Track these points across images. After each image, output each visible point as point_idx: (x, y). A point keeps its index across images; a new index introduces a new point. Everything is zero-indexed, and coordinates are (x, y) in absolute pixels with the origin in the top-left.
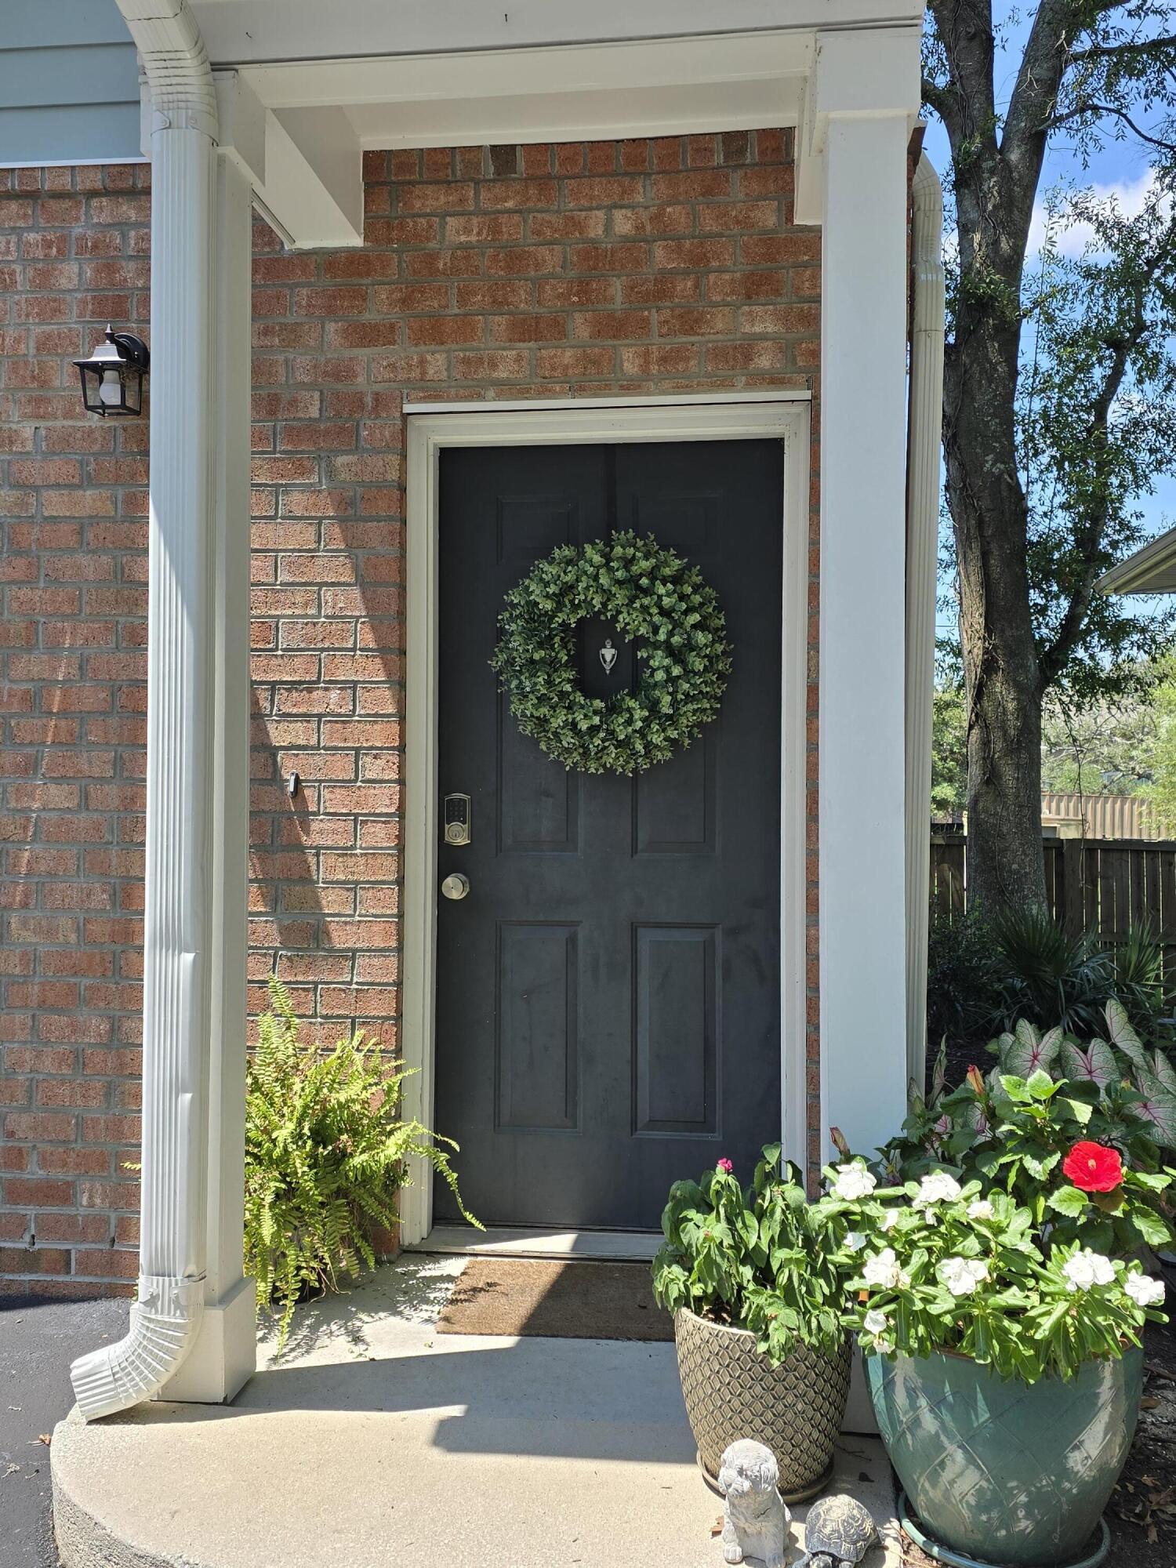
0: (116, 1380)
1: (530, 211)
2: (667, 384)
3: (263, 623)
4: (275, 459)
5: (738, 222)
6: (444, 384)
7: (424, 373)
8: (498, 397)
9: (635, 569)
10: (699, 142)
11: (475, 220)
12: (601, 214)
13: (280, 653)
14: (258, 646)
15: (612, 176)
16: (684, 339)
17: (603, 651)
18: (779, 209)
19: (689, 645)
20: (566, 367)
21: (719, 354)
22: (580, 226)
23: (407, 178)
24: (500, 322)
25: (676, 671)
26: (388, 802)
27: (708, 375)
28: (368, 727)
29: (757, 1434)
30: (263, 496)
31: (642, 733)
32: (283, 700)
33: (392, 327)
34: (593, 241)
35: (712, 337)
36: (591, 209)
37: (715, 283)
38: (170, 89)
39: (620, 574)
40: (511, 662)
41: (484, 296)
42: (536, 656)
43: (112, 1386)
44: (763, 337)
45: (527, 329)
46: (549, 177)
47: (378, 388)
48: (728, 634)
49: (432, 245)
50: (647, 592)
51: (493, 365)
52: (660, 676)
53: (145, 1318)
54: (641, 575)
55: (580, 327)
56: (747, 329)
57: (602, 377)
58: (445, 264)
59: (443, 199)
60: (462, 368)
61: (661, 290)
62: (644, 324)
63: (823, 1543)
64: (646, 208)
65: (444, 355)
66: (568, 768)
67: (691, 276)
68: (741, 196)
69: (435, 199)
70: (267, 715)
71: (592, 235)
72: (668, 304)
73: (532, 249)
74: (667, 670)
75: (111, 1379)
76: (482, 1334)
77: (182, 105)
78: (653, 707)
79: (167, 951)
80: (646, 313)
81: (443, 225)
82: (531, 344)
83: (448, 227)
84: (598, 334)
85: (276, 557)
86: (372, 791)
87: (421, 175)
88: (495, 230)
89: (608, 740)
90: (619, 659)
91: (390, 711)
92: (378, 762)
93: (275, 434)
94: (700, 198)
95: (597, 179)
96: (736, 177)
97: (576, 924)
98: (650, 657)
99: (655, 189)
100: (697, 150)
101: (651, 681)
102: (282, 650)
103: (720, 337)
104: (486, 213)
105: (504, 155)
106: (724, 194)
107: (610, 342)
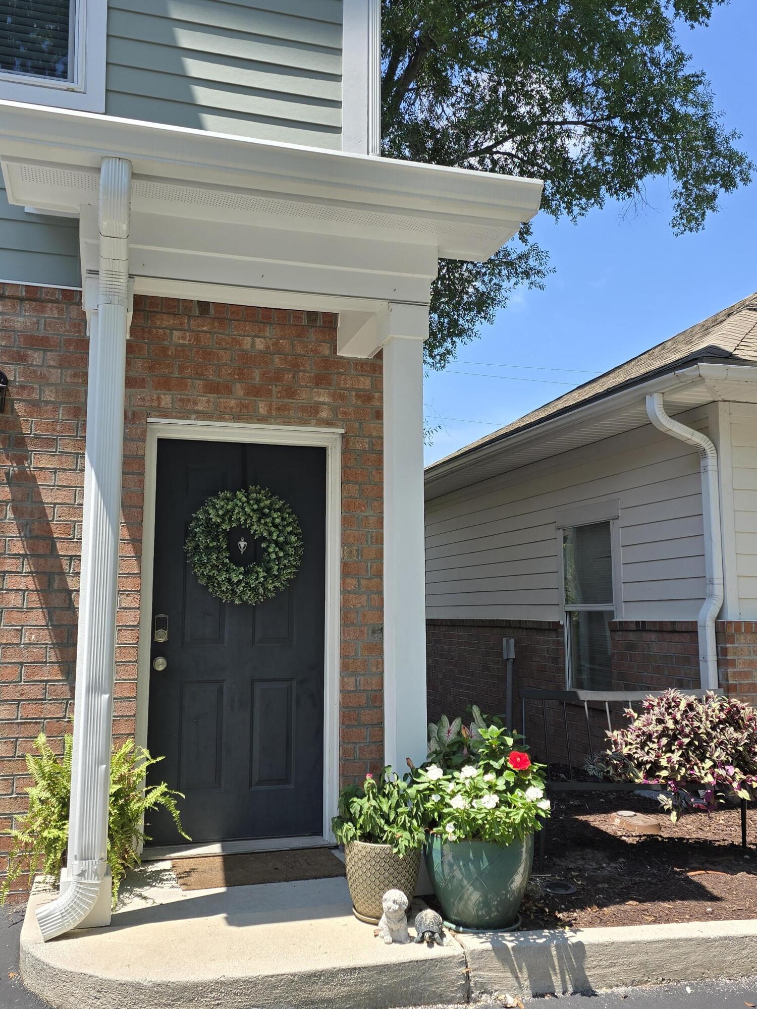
0: (63, 917)
1: (215, 333)
2: (279, 420)
3: (66, 524)
4: (77, 440)
5: (312, 351)
6: (169, 410)
7: (159, 404)
8: (197, 419)
9: (262, 505)
10: (297, 313)
11: (188, 334)
12: (249, 339)
13: (75, 540)
14: (63, 537)
15: (255, 322)
16: (288, 401)
17: (240, 543)
18: (330, 347)
19: (286, 542)
20: (232, 408)
21: (303, 409)
22: (240, 343)
23: (154, 310)
24: (199, 383)
25: (281, 554)
26: (133, 619)
27: (298, 418)
28: (124, 580)
29: (395, 886)
30: (70, 458)
31: (263, 584)
32: (76, 565)
33: (143, 380)
34: (245, 351)
35: (300, 401)
36: (244, 336)
37: (302, 377)
38: (111, 286)
39: (255, 507)
40: (197, 547)
41: (191, 370)
42: (211, 545)
43: (61, 920)
44: (324, 403)
45: (213, 388)
46: (225, 319)
47: (134, 409)
48: (303, 538)
49: (165, 343)
50: (267, 516)
51: (195, 403)
52: (273, 556)
53: (78, 882)
54: (264, 508)
55: (239, 389)
56: (316, 399)
57: (248, 414)
58: (172, 353)
59: (171, 322)
60: (179, 403)
61: (277, 377)
62: (269, 392)
63: (427, 928)
64: (270, 339)
65: (170, 396)
66: (224, 601)
67: (292, 373)
68: (314, 339)
69: (169, 321)
70: (67, 573)
71: (245, 348)
72: (281, 384)
73: (216, 350)
74: (276, 553)
75: (60, 916)
76: (206, 888)
77: (117, 294)
78: (268, 570)
79: (95, 693)
80: (270, 387)
81: (172, 334)
82: (215, 395)
83: (174, 336)
84: (247, 394)
85: (76, 490)
86: (125, 613)
87: (161, 309)
88: (198, 340)
89: (245, 587)
90: (248, 547)
91: (136, 572)
92: (129, 598)
93: (77, 427)
94: (295, 338)
95: (248, 323)
96: (312, 330)
97: (223, 681)
98: (268, 547)
99: (275, 331)
100: (295, 317)
101: (268, 558)
102: (77, 539)
103: (304, 401)
104: (193, 331)
105: (204, 306)
106: (307, 338)
107: (253, 398)
